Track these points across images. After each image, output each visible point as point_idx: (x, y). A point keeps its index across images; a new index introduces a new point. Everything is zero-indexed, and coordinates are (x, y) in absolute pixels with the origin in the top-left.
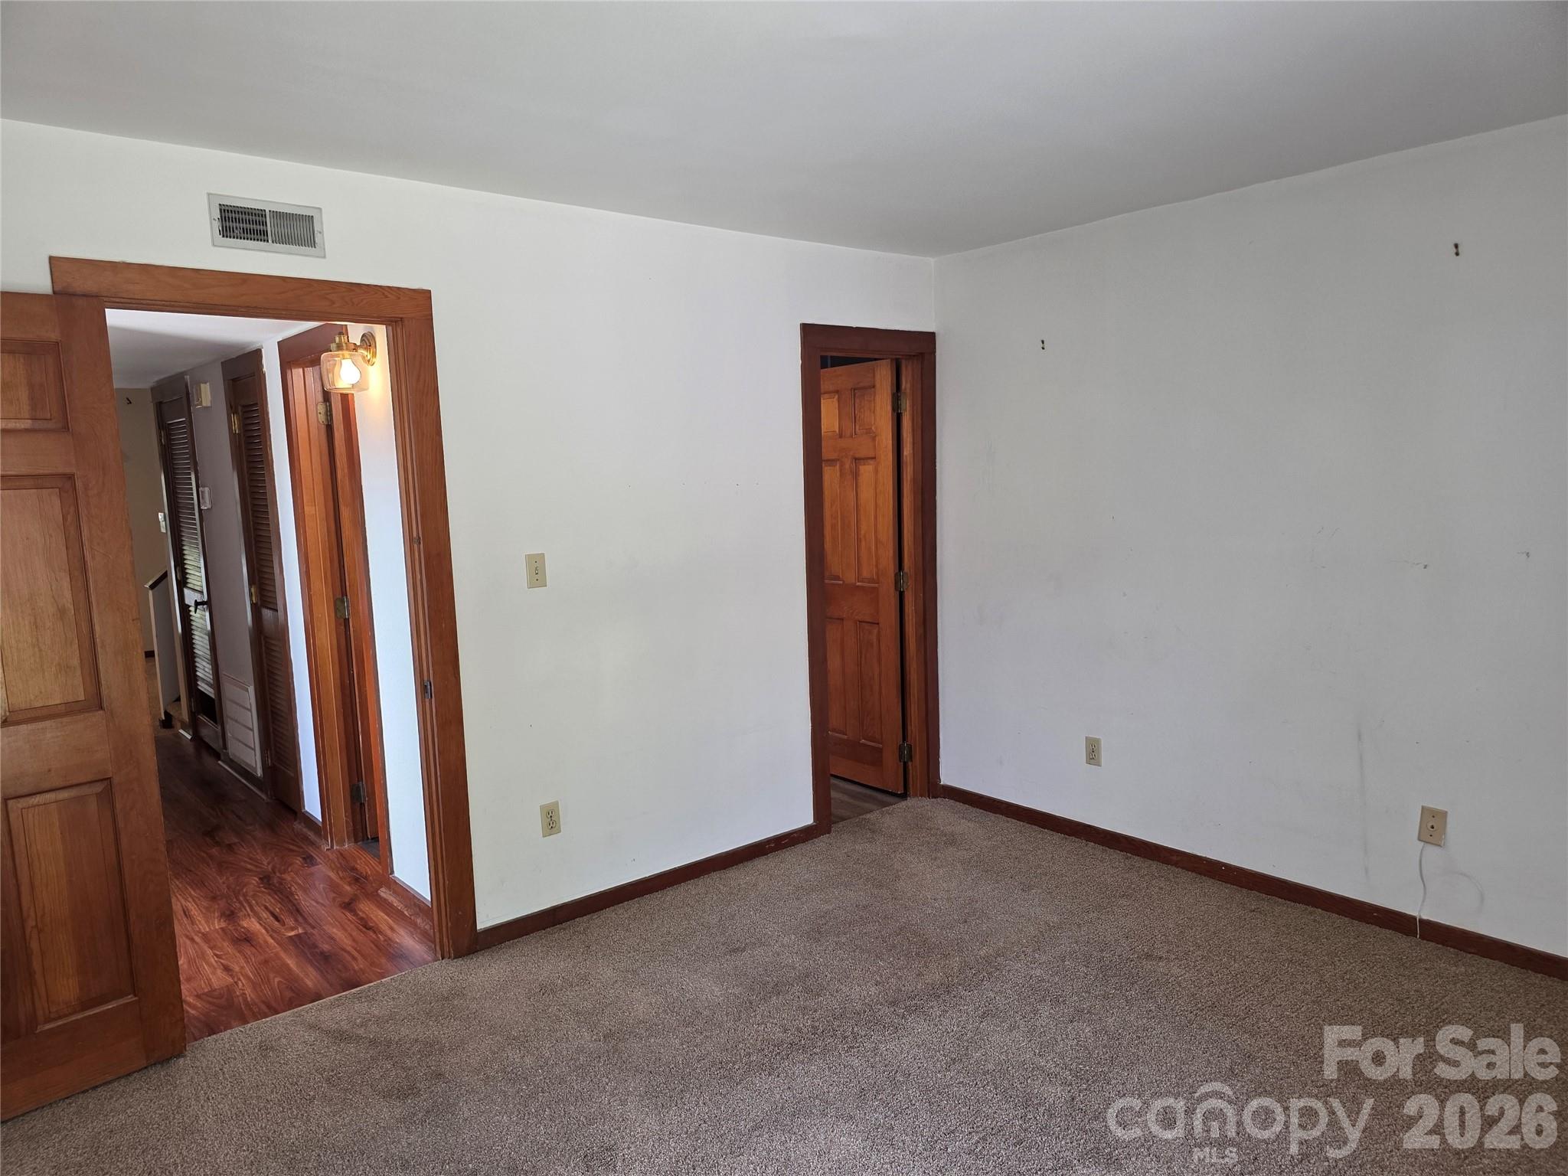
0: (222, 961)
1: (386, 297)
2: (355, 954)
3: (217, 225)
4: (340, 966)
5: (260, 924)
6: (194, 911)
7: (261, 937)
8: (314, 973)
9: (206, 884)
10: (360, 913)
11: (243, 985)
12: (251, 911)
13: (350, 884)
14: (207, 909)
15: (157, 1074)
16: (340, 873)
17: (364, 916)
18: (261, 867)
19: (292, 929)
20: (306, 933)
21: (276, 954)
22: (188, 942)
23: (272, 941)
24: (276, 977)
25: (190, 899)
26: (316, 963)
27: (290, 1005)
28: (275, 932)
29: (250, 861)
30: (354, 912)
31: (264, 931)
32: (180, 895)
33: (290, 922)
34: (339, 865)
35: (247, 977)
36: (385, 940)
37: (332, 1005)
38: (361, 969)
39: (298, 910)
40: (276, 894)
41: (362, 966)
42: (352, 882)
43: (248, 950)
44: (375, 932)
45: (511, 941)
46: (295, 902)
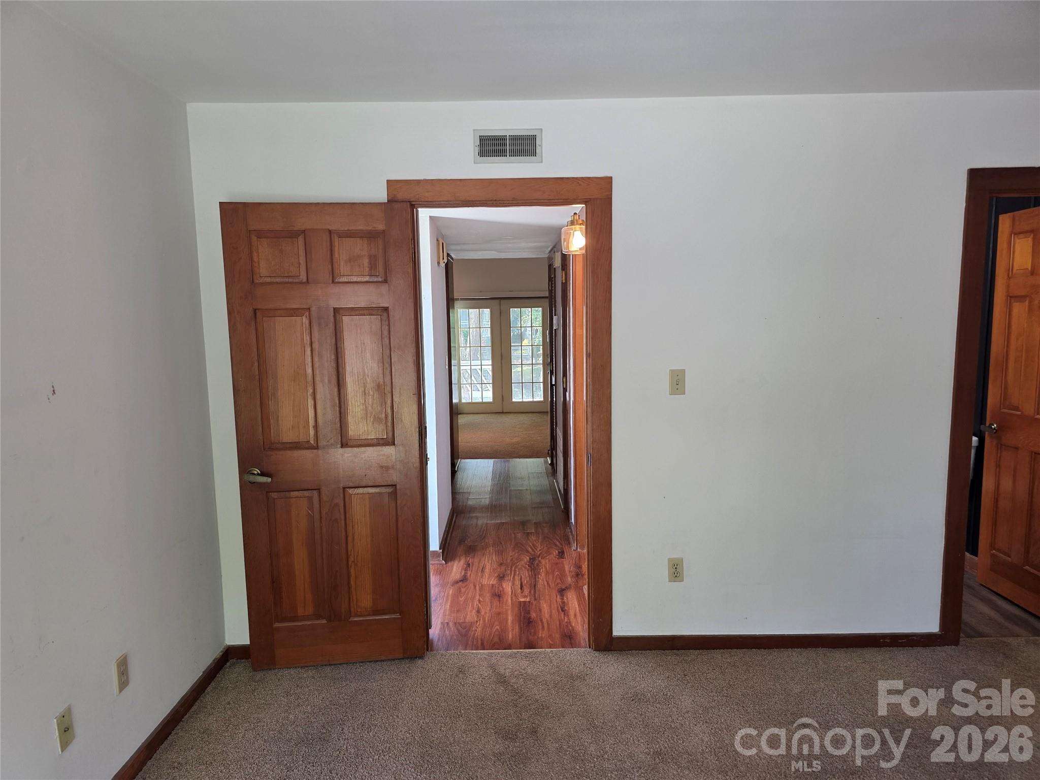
0: (479, 605)
1: (580, 185)
2: (546, 625)
3: (477, 149)
4: (532, 631)
5: (512, 588)
6: (487, 570)
7: (507, 597)
8: (517, 630)
9: (503, 554)
10: (565, 599)
11: (479, 625)
12: (513, 579)
13: (572, 577)
14: (494, 570)
15: (405, 665)
16: (572, 567)
17: (566, 601)
18: (534, 552)
19: (525, 597)
20: (529, 602)
21: (507, 610)
22: (473, 587)
23: (510, 601)
24: (497, 625)
25: (490, 561)
26: (522, 624)
27: (493, 647)
28: (515, 596)
29: (532, 547)
30: (562, 596)
31: (510, 593)
32: (488, 557)
33: (526, 591)
34: (574, 562)
35: (484, 621)
36: (567, 622)
37: (511, 656)
38: (542, 637)
39: (535, 586)
40: (531, 572)
41: (543, 635)
42: (575, 576)
43: (496, 603)
44: (565, 614)
45: (637, 651)
46: (537, 579)
